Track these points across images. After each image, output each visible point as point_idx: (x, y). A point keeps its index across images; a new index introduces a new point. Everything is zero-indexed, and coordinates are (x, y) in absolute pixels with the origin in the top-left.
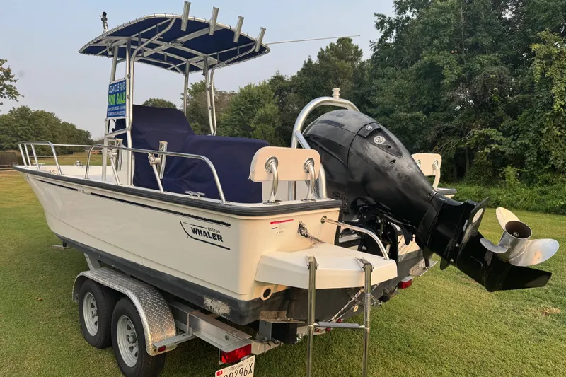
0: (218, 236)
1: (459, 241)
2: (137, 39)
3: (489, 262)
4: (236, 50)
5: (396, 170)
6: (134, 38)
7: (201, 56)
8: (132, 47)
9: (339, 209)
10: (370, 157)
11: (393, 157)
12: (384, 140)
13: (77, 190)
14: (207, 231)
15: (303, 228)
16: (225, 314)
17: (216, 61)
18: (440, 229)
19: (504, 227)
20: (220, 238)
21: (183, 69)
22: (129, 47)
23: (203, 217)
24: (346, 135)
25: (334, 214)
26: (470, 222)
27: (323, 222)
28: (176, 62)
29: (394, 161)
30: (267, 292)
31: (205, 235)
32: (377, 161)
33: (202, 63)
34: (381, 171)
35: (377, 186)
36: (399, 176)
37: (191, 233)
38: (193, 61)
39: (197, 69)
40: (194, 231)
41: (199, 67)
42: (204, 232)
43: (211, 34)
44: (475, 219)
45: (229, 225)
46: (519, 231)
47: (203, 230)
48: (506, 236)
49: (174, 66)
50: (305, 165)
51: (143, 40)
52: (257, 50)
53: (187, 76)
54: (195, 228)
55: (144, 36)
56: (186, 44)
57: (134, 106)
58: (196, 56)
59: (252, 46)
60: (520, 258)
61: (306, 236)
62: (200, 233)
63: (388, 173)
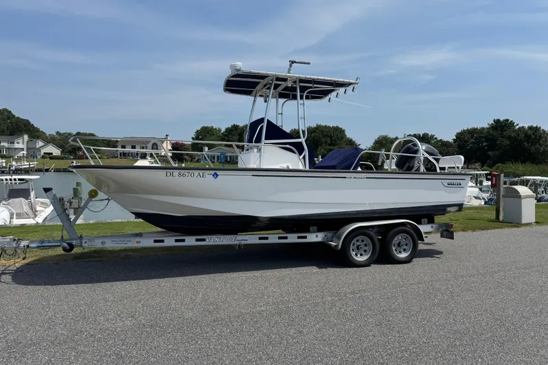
0: (459, 184)
14: (454, 183)
31: (453, 185)
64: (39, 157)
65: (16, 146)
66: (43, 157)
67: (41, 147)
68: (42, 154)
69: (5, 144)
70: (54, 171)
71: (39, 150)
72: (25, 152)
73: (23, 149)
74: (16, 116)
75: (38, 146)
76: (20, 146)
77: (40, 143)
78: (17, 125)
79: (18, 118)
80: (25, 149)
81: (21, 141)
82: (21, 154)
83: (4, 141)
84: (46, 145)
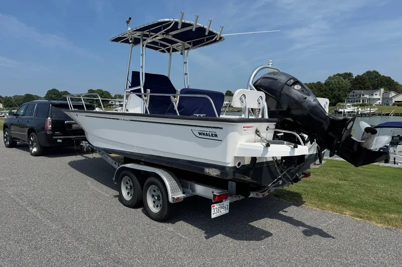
0: (215, 135)
1: (340, 140)
2: (148, 33)
3: (356, 150)
4: (204, 39)
5: (307, 103)
6: (145, 32)
7: (180, 43)
8: (144, 38)
9: (275, 123)
10: (293, 96)
11: (305, 96)
12: (300, 87)
13: (119, 119)
14: (208, 133)
15: (258, 132)
16: (217, 175)
17: (190, 46)
18: (330, 134)
19: (363, 130)
20: (216, 136)
21: (168, 50)
22: (142, 38)
23: (206, 126)
24: (279, 85)
25: (272, 125)
26: (346, 129)
27: (267, 130)
28: (165, 46)
29: (306, 98)
30: (239, 164)
31: (207, 135)
32: (296, 98)
33: (180, 47)
34: (298, 104)
35: (295, 112)
36: (309, 106)
37: (198, 135)
38: (174, 46)
39: (176, 51)
40: (200, 134)
41: (178, 50)
42: (206, 134)
43: (194, 30)
44: (348, 127)
45: (222, 128)
46: (372, 131)
47: (205, 133)
48: (365, 135)
49: (163, 49)
50: (258, 100)
51: (152, 34)
52: (218, 39)
53: (171, 55)
54: (201, 132)
55: (152, 31)
56: (174, 36)
57: (145, 74)
58: (177, 42)
59: (215, 36)
60: (372, 146)
61: (259, 136)
62: (204, 134)
63: (303, 104)
64: (391, 105)
65: (375, 97)
66: (394, 105)
67: (393, 97)
68: (393, 102)
69: (367, 96)
70: (394, 115)
71: (391, 99)
72: (381, 101)
73: (379, 99)
74: (382, 75)
75: (390, 96)
76: (377, 97)
77: (393, 94)
78: (381, 81)
79: (383, 76)
80: (381, 99)
81: (378, 93)
82: (378, 102)
83: (366, 94)
84: (397, 95)
